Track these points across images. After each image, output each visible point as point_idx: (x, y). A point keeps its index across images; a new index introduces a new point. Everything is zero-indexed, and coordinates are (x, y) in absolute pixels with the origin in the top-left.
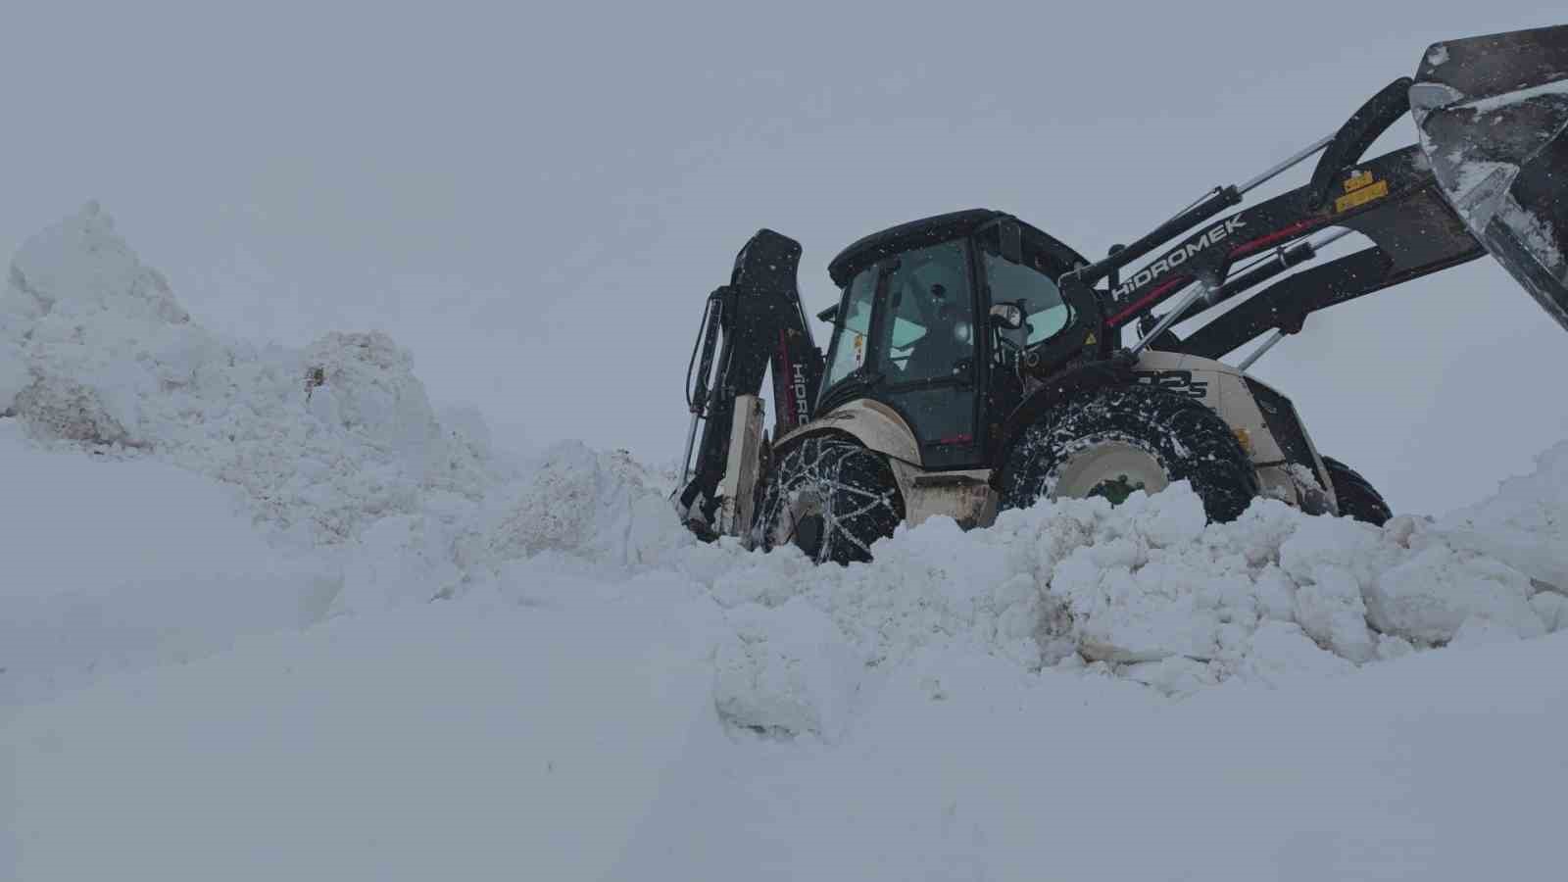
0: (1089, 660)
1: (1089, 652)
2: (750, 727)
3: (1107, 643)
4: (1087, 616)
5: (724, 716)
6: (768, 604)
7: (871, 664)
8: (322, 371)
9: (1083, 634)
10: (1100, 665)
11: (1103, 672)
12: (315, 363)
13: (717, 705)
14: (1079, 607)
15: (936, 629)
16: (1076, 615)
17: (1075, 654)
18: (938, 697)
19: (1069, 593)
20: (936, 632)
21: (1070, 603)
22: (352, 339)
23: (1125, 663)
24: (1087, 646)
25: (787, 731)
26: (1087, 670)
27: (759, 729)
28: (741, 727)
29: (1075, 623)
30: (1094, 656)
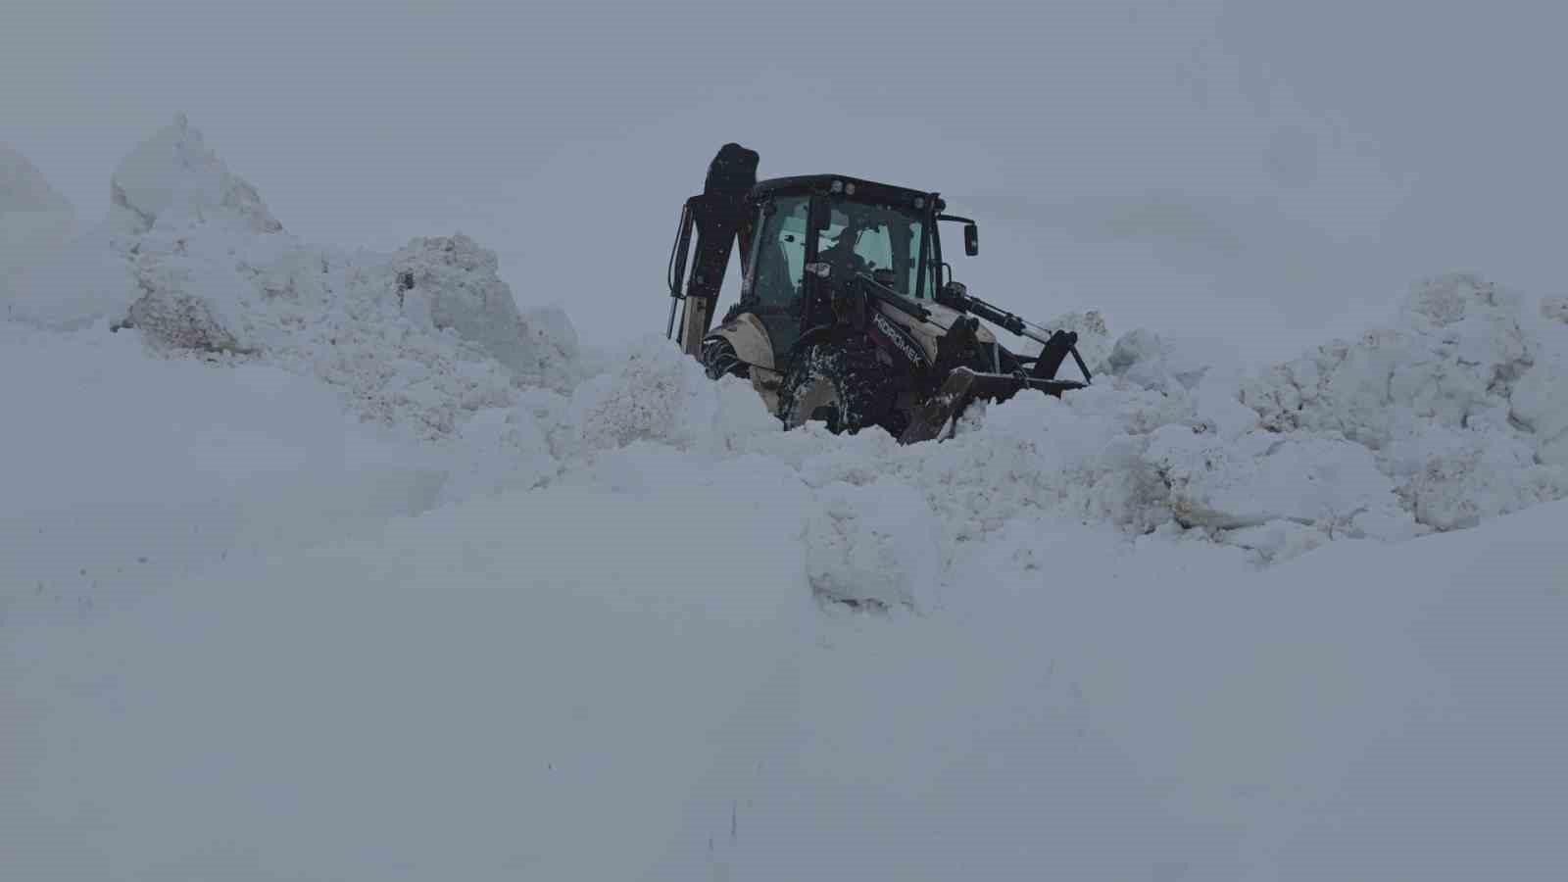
0: (1186, 526)
1: (1185, 518)
2: (843, 601)
3: (1206, 507)
4: (1185, 481)
5: (818, 590)
6: (857, 483)
7: (961, 538)
8: (411, 275)
9: (1181, 499)
10: (1199, 531)
11: (1201, 538)
12: (404, 268)
13: (811, 580)
14: (1176, 473)
15: (1027, 502)
16: (1173, 480)
17: (1171, 521)
18: (1030, 566)
19: (1166, 460)
20: (1026, 505)
21: (1167, 469)
22: (438, 242)
23: (1224, 528)
24: (1187, 512)
25: (880, 604)
26: (1183, 537)
27: (853, 603)
28: (835, 602)
29: (1172, 489)
30: (1192, 521)
